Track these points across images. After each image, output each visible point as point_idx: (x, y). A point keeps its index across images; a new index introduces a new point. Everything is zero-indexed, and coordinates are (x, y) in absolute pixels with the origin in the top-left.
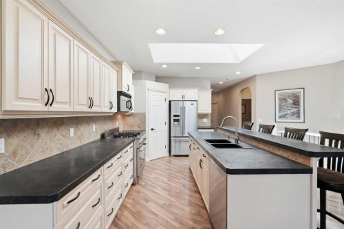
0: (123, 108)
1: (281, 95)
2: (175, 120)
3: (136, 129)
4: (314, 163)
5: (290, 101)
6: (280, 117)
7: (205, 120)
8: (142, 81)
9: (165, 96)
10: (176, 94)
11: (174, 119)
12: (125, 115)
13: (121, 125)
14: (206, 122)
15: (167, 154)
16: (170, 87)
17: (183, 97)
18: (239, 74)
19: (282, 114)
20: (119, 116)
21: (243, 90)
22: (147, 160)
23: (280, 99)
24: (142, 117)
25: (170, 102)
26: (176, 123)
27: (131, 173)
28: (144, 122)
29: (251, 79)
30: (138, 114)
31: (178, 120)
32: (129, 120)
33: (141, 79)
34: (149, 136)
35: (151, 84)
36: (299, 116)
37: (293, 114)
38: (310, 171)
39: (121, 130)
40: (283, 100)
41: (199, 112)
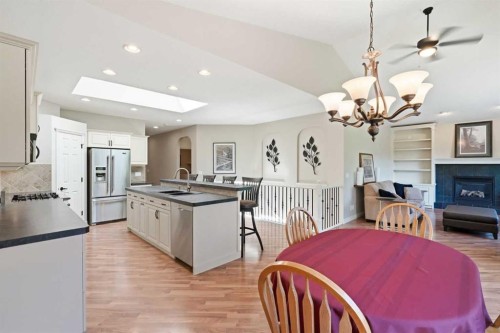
1: (219, 148)
2: (97, 175)
4: (239, 194)
5: (225, 154)
6: (218, 169)
7: (138, 174)
9: (81, 140)
10: (99, 139)
14: (140, 176)
16: (88, 127)
17: (110, 143)
18: (179, 122)
19: (219, 166)
21: (181, 139)
23: (218, 152)
24: (45, 171)
25: (89, 149)
26: (100, 179)
28: (47, 179)
29: (192, 128)
31: (103, 175)
36: (231, 168)
37: (227, 166)
38: (236, 199)
40: (220, 152)
41: (132, 163)
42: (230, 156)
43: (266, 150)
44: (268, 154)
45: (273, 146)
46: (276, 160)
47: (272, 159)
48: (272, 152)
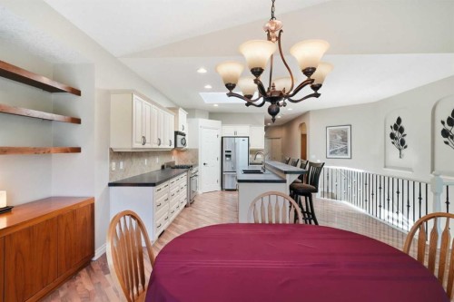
0: (179, 145)
1: (331, 131)
3: (190, 163)
5: (339, 138)
6: (331, 153)
7: (259, 156)
8: (195, 119)
9: (217, 132)
10: (229, 130)
11: (226, 155)
12: (179, 151)
13: (176, 159)
14: (260, 158)
15: (219, 188)
16: (222, 123)
17: (235, 133)
19: (332, 150)
20: (175, 152)
21: (301, 125)
22: (200, 192)
23: (331, 136)
24: (195, 153)
25: (222, 138)
26: (228, 159)
27: (185, 196)
28: (197, 157)
29: (307, 114)
30: (191, 150)
31: (230, 156)
32: (184, 155)
33: (194, 117)
34: (201, 170)
35: (204, 122)
36: (346, 153)
37: (342, 150)
38: (284, 181)
39: (176, 164)
40: (333, 136)
41: (251, 148)
42: (344, 140)
43: (390, 131)
44: (392, 136)
45: (398, 127)
46: (403, 142)
47: (398, 142)
48: (397, 134)
